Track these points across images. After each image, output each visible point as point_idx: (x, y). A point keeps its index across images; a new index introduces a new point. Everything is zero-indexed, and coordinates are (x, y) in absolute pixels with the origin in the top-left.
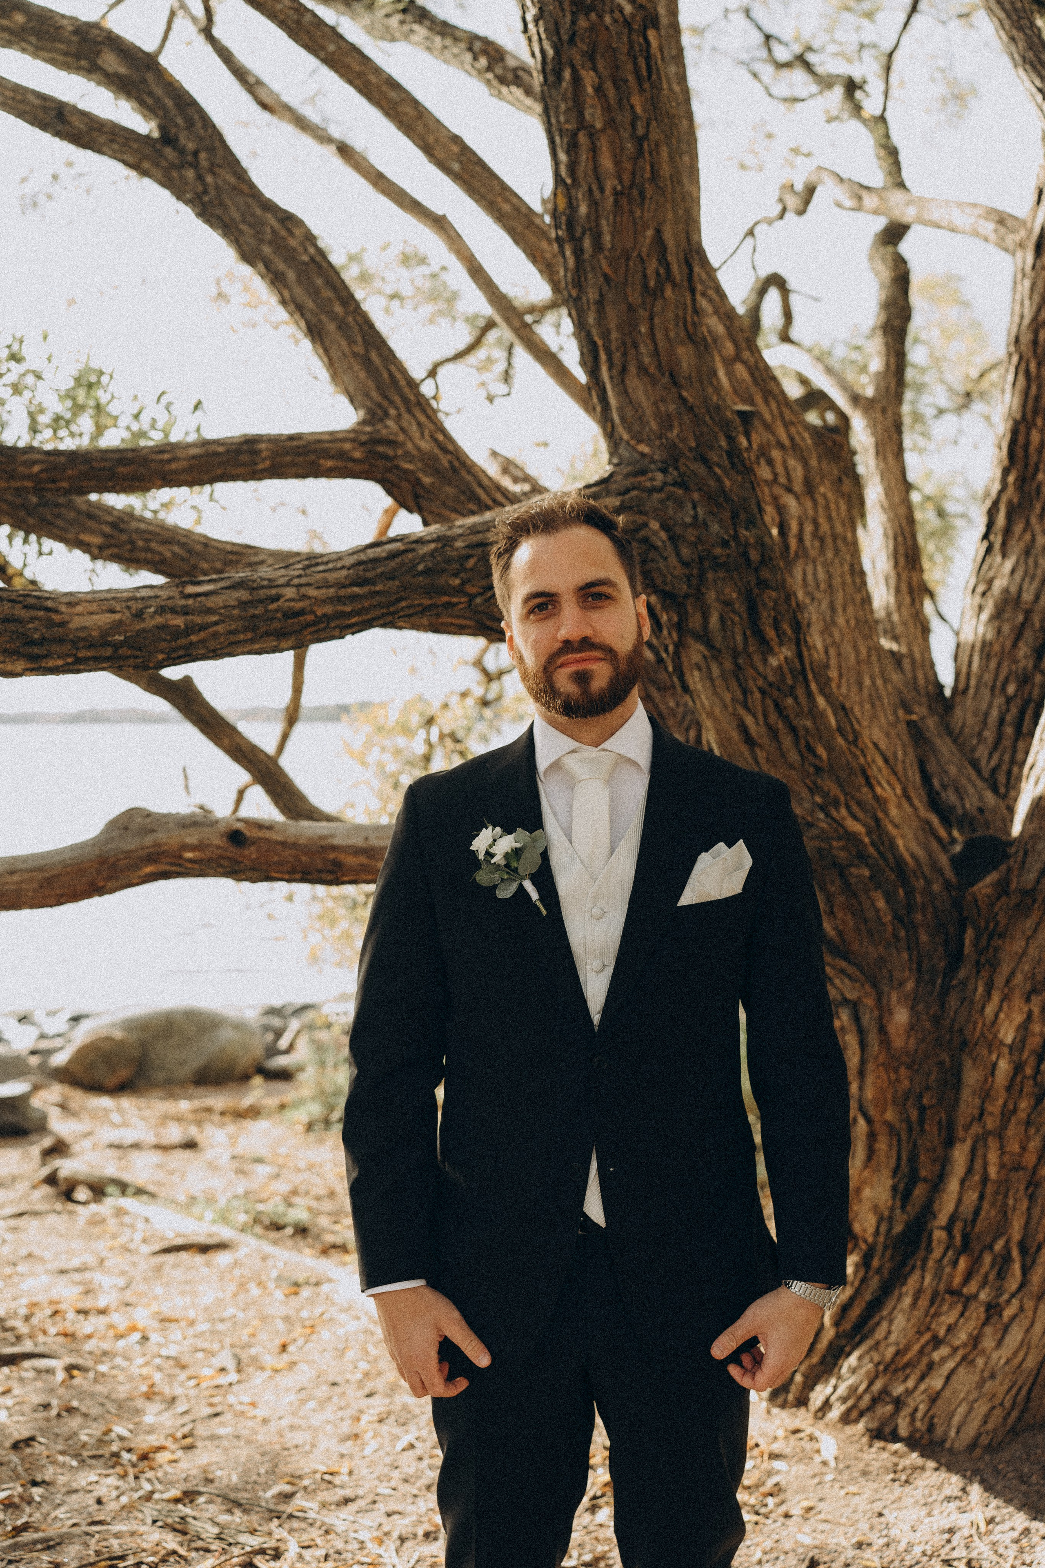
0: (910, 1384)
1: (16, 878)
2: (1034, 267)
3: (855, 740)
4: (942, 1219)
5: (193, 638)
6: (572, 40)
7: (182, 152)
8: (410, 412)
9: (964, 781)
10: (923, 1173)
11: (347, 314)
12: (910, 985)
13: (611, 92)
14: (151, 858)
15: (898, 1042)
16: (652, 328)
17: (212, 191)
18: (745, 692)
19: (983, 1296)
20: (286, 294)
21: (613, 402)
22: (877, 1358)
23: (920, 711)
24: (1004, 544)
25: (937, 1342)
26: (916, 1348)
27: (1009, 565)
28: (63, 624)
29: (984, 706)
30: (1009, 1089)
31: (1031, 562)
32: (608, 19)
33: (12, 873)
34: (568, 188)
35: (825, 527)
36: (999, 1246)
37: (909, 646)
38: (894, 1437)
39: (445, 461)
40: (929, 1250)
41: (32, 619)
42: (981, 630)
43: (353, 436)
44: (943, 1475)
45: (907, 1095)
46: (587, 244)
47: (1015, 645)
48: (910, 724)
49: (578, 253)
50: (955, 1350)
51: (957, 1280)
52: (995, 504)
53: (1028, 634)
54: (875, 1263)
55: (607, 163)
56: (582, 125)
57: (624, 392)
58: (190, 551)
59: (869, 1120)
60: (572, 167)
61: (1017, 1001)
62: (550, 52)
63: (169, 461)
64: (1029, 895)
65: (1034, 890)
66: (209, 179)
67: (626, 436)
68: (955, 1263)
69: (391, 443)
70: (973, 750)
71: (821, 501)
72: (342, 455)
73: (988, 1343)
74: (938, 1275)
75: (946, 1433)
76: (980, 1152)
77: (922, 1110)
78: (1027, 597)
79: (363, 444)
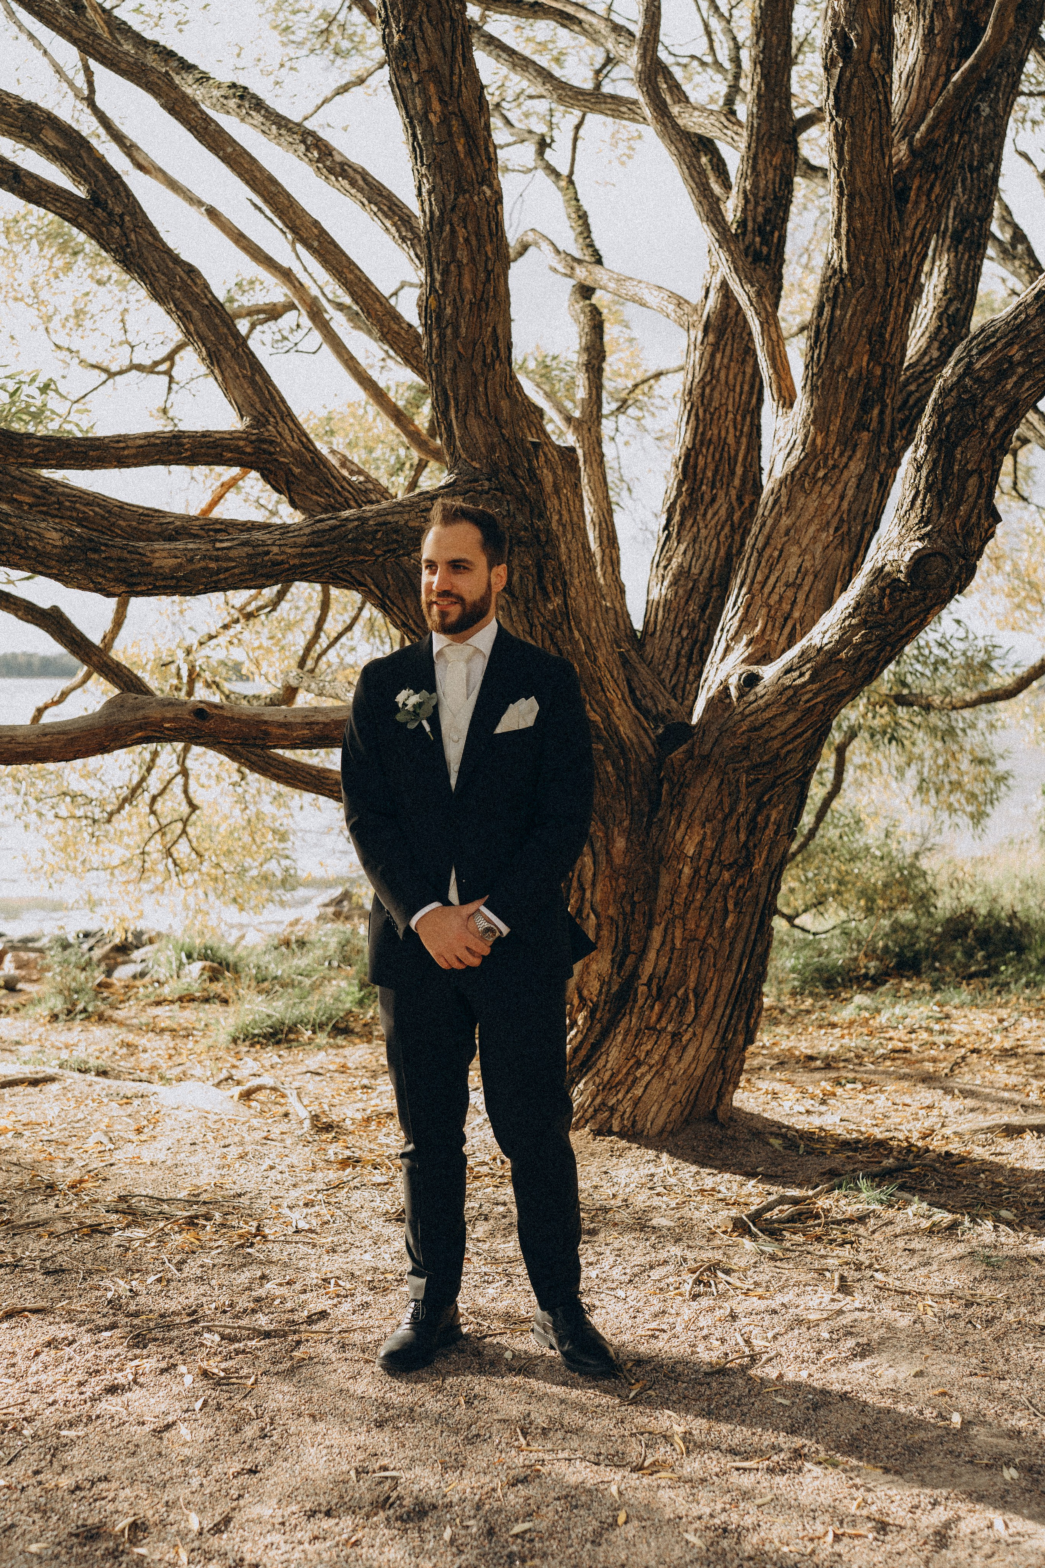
0: (620, 1096)
1: (48, 738)
2: (702, 343)
3: (595, 661)
4: (644, 979)
5: (222, 576)
6: (453, 209)
7: (111, 214)
8: (282, 419)
9: (656, 692)
10: (633, 948)
11: (238, 346)
12: (626, 823)
13: (474, 242)
14: (140, 728)
15: (617, 861)
16: (486, 388)
17: (135, 247)
18: (532, 626)
19: (669, 1029)
20: (192, 328)
21: (457, 433)
22: (598, 1080)
23: (626, 645)
24: (678, 533)
25: (639, 1064)
26: (624, 1071)
27: (682, 547)
28: (150, 564)
29: (667, 643)
30: (690, 886)
31: (697, 546)
32: (476, 198)
33: (45, 735)
34: (439, 297)
35: (566, 516)
36: (680, 993)
37: (612, 602)
38: (610, 1133)
39: (308, 456)
40: (635, 1001)
41: (133, 560)
42: (664, 592)
43: (244, 435)
44: (643, 1150)
45: (624, 895)
46: (449, 331)
47: (687, 603)
48: (621, 654)
49: (442, 336)
50: (651, 1067)
51: (654, 1018)
52: (673, 504)
53: (695, 595)
54: (598, 1016)
55: (467, 284)
56: (454, 259)
57: (464, 426)
58: (109, 512)
59: (597, 916)
60: (443, 284)
61: (697, 828)
62: (437, 213)
63: (124, 448)
64: (706, 758)
65: (708, 756)
66: (133, 237)
67: (464, 456)
68: (652, 1008)
69: (272, 442)
70: (659, 674)
71: (564, 499)
72: (238, 450)
73: (673, 1060)
74: (640, 1018)
75: (644, 1125)
76: (670, 931)
77: (633, 904)
78: (695, 571)
79: (252, 442)
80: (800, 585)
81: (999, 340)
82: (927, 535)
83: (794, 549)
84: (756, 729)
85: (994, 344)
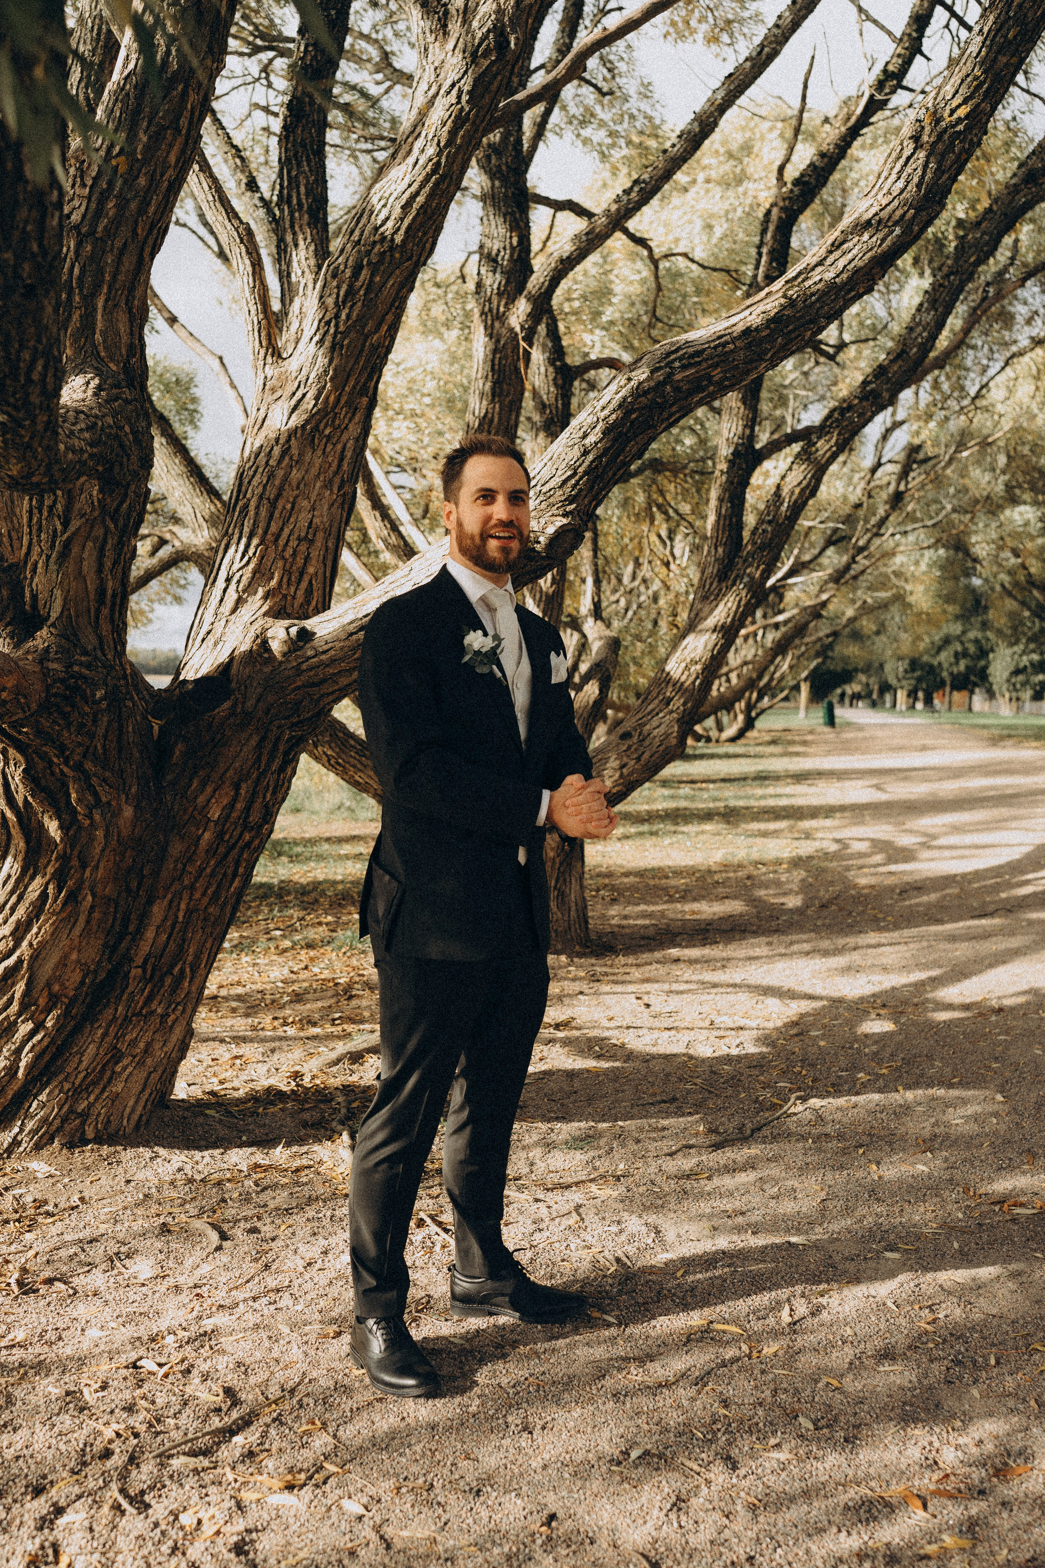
4: (139, 961)
10: (130, 928)
12: (133, 791)
19: (159, 1010)
25: (119, 1056)
26: (100, 1068)
30: (207, 852)
36: (176, 970)
38: (85, 1142)
40: (124, 987)
45: (129, 870)
46: (133, 206)
50: (132, 1059)
54: (74, 1012)
55: (173, 157)
56: (173, 124)
60: (147, 148)
61: (227, 790)
64: (249, 715)
68: (142, 992)
73: (157, 1046)
74: (128, 1005)
75: (121, 1124)
76: (174, 904)
80: (312, 542)
81: (706, 360)
82: (571, 512)
83: (305, 503)
84: (314, 685)
85: (699, 363)
